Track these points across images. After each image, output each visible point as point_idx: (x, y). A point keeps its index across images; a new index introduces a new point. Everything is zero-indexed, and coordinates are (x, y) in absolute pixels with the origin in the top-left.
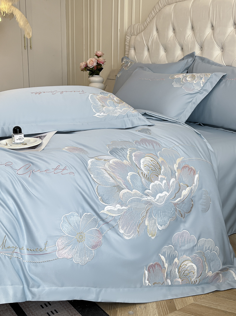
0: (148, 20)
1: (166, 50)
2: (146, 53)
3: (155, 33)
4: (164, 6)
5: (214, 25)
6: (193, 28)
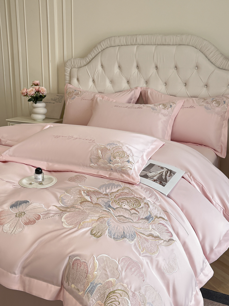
0: (90, 57)
1: (112, 82)
2: (91, 83)
3: (100, 68)
4: (107, 48)
5: (158, 67)
6: (137, 66)
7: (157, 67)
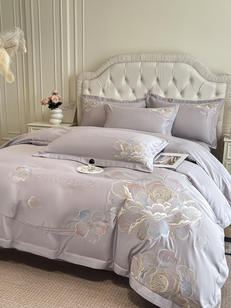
0: (101, 71)
1: (120, 91)
3: (109, 80)
4: (115, 64)
6: (142, 79)
7: (158, 80)
